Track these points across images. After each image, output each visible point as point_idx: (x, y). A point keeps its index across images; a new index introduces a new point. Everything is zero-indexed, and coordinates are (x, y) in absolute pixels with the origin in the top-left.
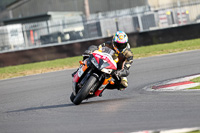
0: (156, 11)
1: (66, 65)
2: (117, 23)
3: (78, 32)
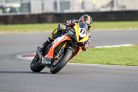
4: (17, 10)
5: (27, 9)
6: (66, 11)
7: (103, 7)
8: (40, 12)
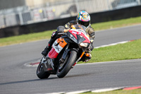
0: (32, 10)
2: (5, 19)
8: (3, 26)
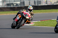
1: (5, 13)
3: (18, 4)
4: (19, 5)
5: (23, 4)
6: (39, 5)
7: (55, 3)
